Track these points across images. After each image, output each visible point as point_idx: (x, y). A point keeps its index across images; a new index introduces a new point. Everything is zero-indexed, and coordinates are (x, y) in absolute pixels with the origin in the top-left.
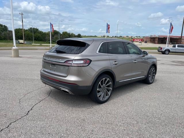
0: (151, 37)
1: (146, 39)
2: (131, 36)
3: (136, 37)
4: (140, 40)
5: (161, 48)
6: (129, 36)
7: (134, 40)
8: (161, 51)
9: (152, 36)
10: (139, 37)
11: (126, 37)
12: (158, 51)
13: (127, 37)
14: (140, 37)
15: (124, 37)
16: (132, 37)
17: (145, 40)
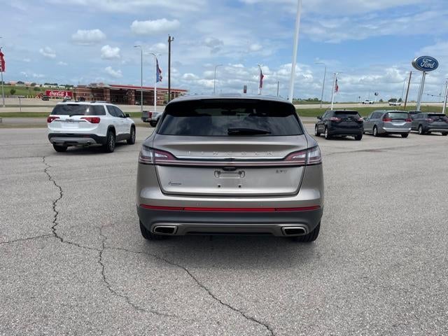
0: (93, 87)
1: (80, 90)
2: (31, 83)
3: (47, 86)
4: (65, 94)
5: (151, 114)
6: (26, 82)
7: (48, 93)
8: (150, 119)
9: (95, 84)
10: (54, 86)
11: (17, 85)
12: (144, 121)
13: (21, 85)
14: (56, 84)
15: (9, 84)
16: (33, 84)
17: (80, 94)
